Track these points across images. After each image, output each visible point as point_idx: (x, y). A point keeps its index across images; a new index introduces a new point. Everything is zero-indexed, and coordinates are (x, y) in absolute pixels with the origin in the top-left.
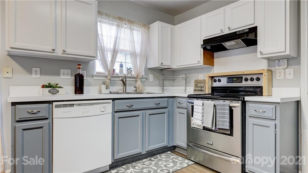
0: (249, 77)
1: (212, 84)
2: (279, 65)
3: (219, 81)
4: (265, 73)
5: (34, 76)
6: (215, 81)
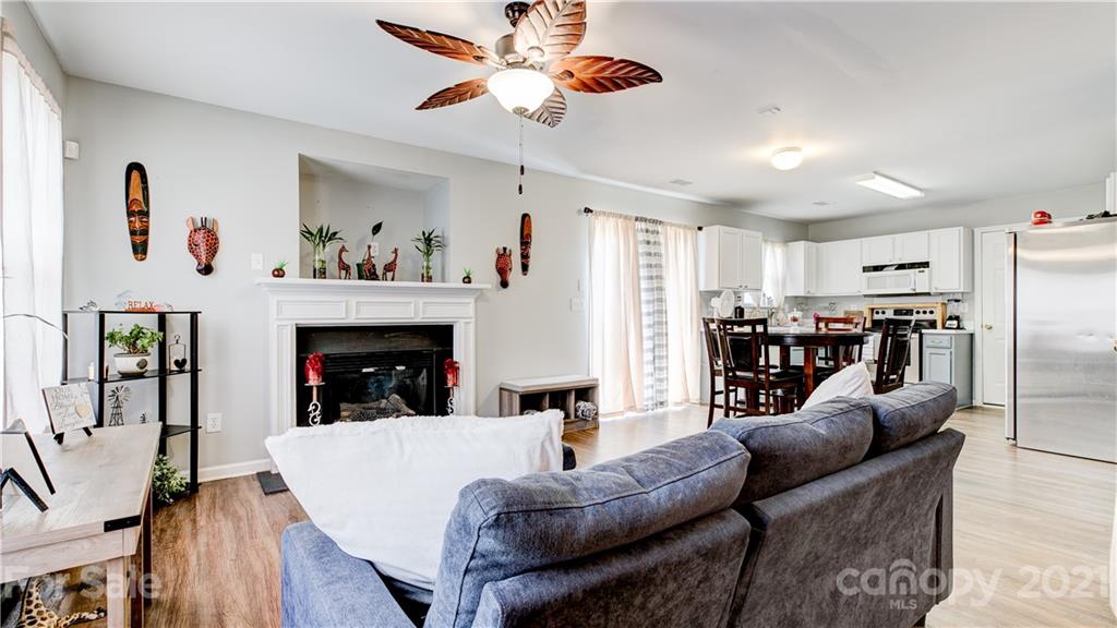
0: (921, 310)
1: (873, 316)
3: (883, 313)
4: (939, 308)
6: (877, 313)
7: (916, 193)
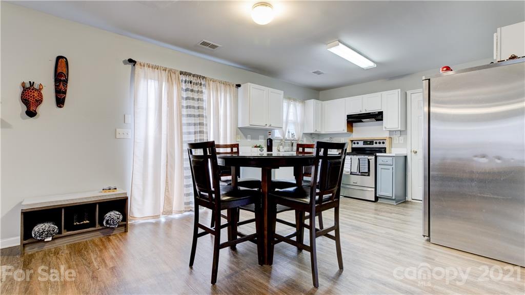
0: (378, 142)
1: (352, 145)
2: (396, 135)
3: (358, 143)
4: (388, 140)
5: (248, 140)
6: (354, 143)
7: (371, 64)
